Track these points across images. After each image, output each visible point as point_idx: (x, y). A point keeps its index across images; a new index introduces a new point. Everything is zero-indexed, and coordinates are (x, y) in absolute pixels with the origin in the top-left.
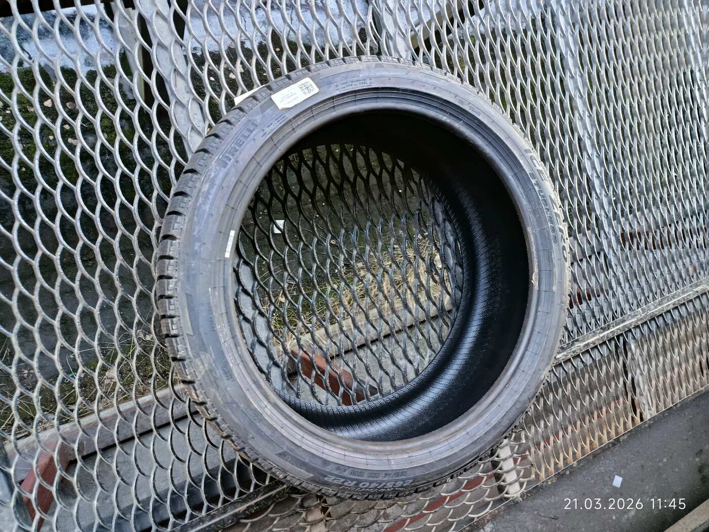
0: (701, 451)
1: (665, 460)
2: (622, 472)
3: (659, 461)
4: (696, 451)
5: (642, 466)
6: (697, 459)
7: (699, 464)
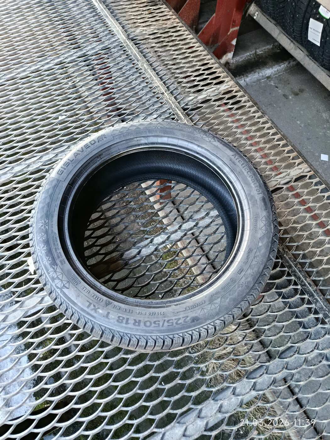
0: (284, 95)
1: (299, 122)
2: (317, 154)
3: (301, 126)
4: (285, 100)
5: (308, 139)
6: (290, 97)
7: (293, 95)
